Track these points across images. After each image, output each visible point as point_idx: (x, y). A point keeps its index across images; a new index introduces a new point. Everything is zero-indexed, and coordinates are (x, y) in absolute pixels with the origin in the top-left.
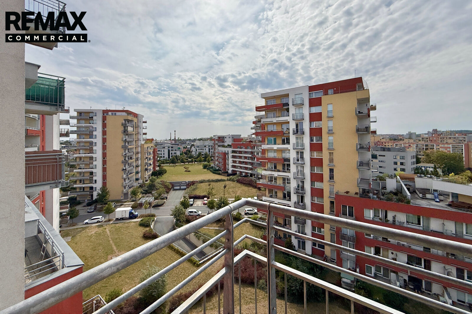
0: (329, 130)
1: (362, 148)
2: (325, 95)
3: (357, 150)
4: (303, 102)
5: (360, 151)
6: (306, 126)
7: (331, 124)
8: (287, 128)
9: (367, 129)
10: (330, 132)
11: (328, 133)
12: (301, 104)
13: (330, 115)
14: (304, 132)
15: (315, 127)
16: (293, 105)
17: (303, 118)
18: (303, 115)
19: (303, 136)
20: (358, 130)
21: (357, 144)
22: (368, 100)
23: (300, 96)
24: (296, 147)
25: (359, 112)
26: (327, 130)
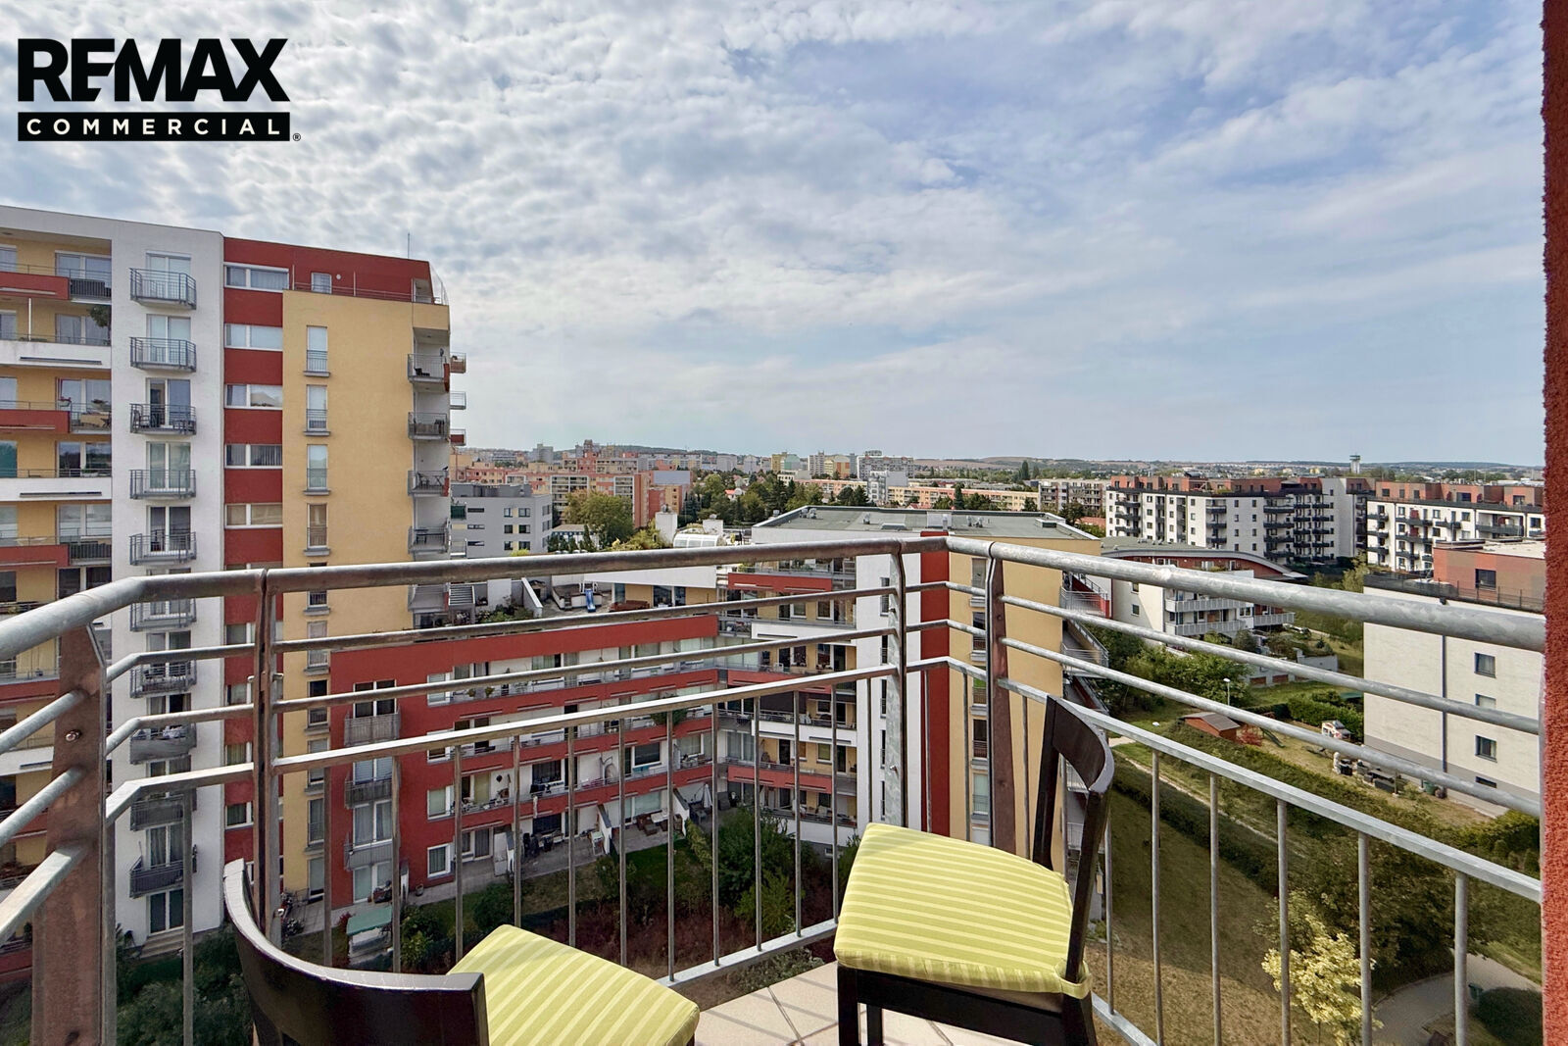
0: (312, 424)
1: (424, 485)
2: (298, 288)
3: (410, 493)
4: (191, 295)
5: (419, 495)
6: (207, 400)
7: (318, 399)
8: (96, 402)
9: (442, 426)
10: (316, 431)
11: (309, 435)
12: (181, 301)
13: (318, 366)
14: (194, 423)
15: (252, 405)
16: (136, 298)
17: (191, 364)
18: (190, 351)
19: (191, 440)
20: (414, 429)
21: (410, 472)
22: (443, 337)
23: (178, 266)
24: (147, 487)
25: (419, 371)
26: (302, 422)
